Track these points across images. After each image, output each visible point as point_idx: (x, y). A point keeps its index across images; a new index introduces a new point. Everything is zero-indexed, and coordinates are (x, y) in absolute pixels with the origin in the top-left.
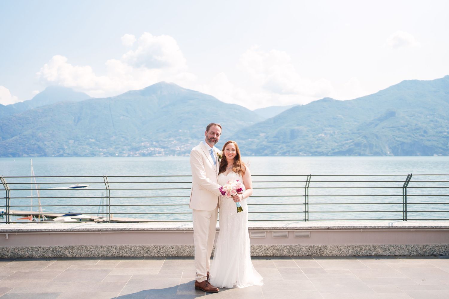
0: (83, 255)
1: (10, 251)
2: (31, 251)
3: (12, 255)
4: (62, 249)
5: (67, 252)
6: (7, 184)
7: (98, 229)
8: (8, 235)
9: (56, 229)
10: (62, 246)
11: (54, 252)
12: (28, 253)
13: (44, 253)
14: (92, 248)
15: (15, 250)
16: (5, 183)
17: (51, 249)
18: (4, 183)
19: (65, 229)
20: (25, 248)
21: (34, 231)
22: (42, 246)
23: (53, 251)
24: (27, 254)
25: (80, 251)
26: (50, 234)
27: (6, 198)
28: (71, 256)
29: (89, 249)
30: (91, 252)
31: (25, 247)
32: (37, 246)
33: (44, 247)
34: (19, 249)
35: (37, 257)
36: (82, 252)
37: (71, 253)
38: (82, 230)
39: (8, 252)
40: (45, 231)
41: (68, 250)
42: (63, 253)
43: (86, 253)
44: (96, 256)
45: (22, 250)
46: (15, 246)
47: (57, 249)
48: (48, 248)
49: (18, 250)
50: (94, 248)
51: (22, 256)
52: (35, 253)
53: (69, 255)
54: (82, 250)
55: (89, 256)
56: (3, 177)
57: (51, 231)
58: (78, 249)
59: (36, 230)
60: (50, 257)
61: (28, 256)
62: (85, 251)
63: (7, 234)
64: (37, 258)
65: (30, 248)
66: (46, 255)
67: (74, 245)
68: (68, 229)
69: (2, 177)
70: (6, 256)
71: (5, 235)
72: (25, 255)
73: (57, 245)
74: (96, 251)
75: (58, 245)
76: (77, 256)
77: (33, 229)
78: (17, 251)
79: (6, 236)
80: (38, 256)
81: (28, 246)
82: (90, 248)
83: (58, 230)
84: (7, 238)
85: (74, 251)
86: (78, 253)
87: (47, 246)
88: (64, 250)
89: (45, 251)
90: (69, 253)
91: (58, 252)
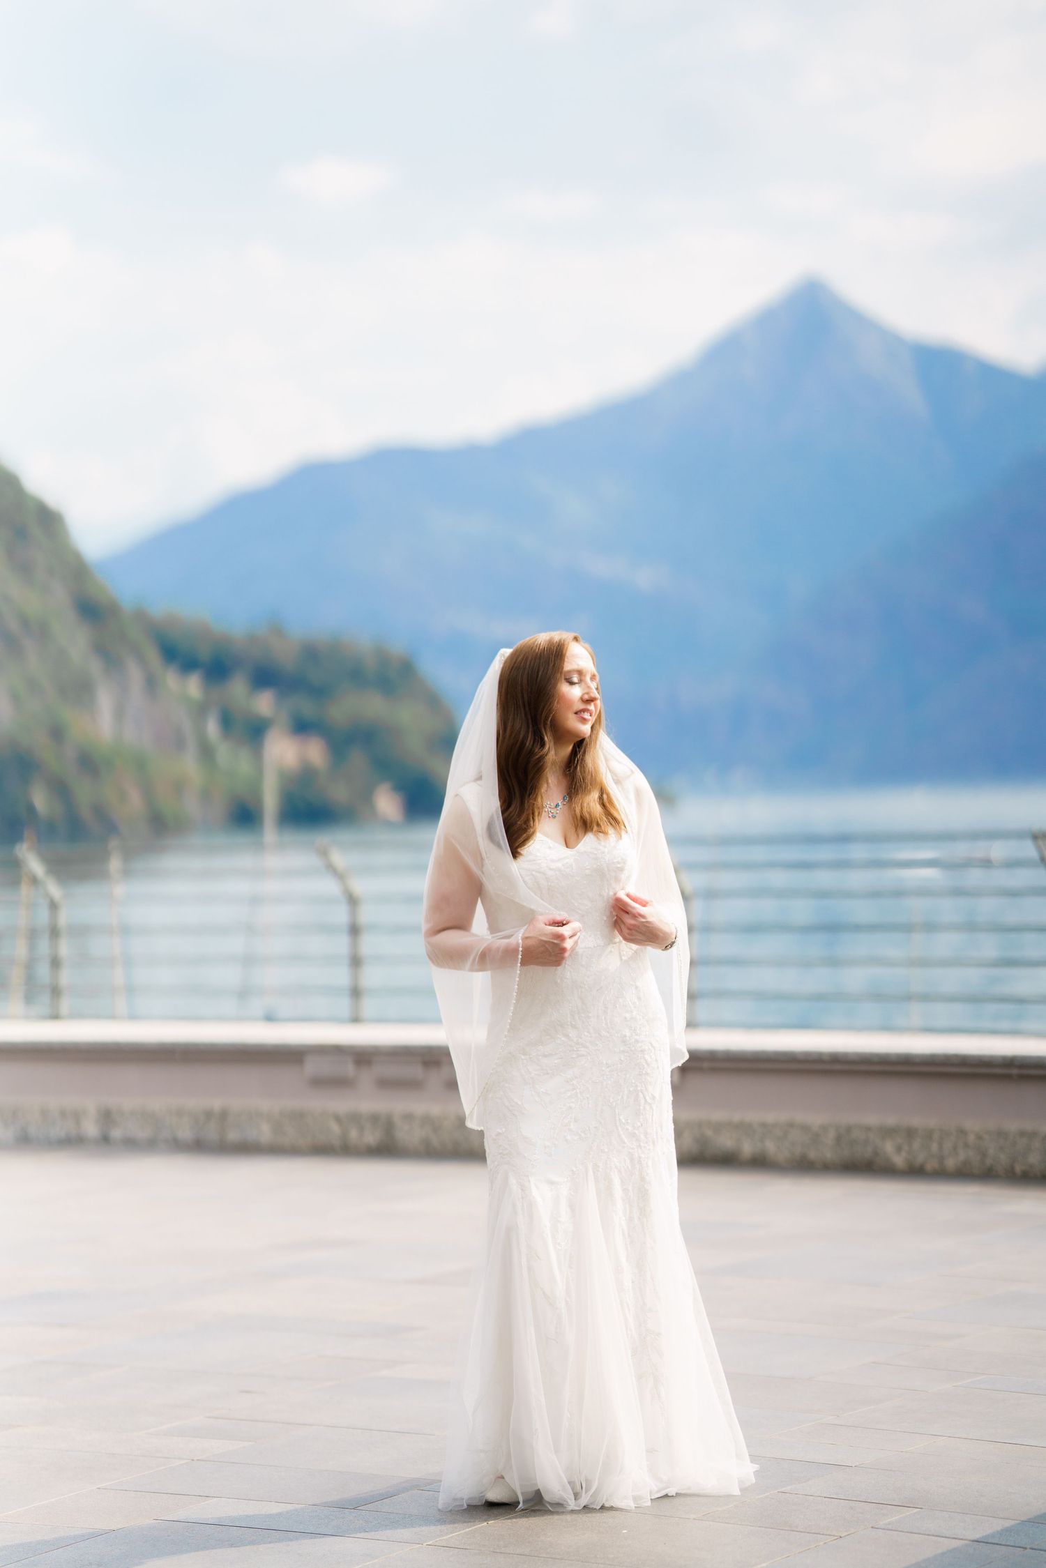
0: (951, 1163)
4: (872, 1135)
5: (889, 1147)
7: (1004, 1058)
11: (843, 1147)
14: (985, 1135)
17: (832, 1134)
22: (798, 1119)
23: (839, 1143)
25: (941, 1147)
28: (906, 1165)
29: (971, 1139)
30: (981, 1152)
32: (782, 1117)
33: (805, 1123)
34: (718, 1127)
35: (784, 1162)
36: (946, 1151)
37: (904, 1154)
41: (893, 1137)
42: (876, 1153)
43: (962, 1157)
44: (1000, 1171)
45: (727, 1132)
47: (853, 1136)
48: (816, 1128)
49: (716, 1132)
50: (992, 1139)
51: (731, 1152)
52: (774, 1146)
53: (899, 1161)
54: (945, 1145)
55: (976, 1169)
58: (930, 1137)
61: (751, 1152)
62: (959, 1149)
65: (756, 1126)
67: (915, 1122)
74: (1002, 1149)
76: (929, 1167)
82: (978, 1137)
85: (915, 1145)
86: (934, 1155)
87: (816, 1119)
88: (879, 1140)
89: (808, 1140)
90: (899, 1150)
91: (856, 1147)
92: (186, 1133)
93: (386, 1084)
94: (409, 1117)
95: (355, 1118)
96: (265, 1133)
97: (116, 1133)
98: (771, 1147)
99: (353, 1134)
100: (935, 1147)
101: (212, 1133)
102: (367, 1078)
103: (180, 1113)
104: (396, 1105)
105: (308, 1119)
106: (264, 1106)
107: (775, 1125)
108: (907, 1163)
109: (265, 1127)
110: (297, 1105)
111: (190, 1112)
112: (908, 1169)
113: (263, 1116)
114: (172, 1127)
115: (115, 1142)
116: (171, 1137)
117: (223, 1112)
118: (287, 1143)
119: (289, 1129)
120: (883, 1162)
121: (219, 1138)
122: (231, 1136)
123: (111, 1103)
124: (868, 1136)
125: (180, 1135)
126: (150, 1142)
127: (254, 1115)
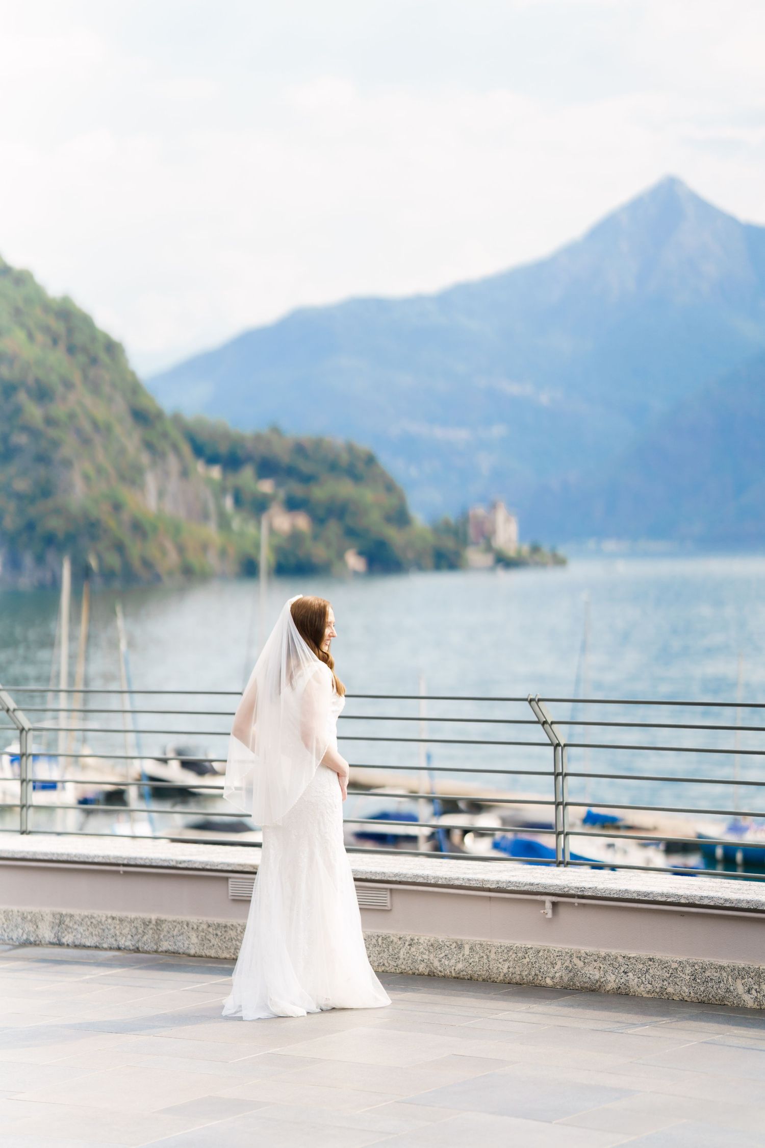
1: (559, 963)
2: (623, 969)
3: (566, 979)
4: (725, 974)
5: (740, 989)
6: (554, 726)
8: (554, 904)
9: (701, 898)
10: (724, 962)
11: (698, 983)
12: (613, 977)
13: (666, 983)
15: (576, 960)
16: (545, 723)
17: (688, 970)
18: (545, 720)
19: (731, 901)
20: (604, 958)
21: (630, 896)
22: (658, 956)
23: (694, 979)
24: (612, 981)
26: (682, 914)
27: (556, 775)
28: (755, 1006)
31: (603, 954)
32: (644, 954)
33: (665, 959)
34: (585, 959)
35: (647, 996)
37: (753, 992)
39: (553, 964)
40: (663, 899)
41: (743, 978)
42: (728, 990)
45: (595, 964)
46: (574, 947)
47: (708, 974)
48: (675, 965)
49: (584, 963)
51: (597, 985)
52: (636, 980)
53: (749, 1001)
56: (539, 700)
57: (683, 901)
60: (686, 998)
61: (615, 986)
63: (548, 899)
64: (642, 996)
65: (620, 959)
66: (670, 990)
68: (739, 901)
69: (531, 701)
70: (549, 981)
71: (543, 902)
72: (607, 982)
73: (707, 960)
75: (712, 960)
77: (626, 891)
78: (580, 964)
79: (545, 909)
80: (648, 992)
81: (614, 952)
83: (706, 902)
84: (550, 915)
87: (673, 957)
88: (730, 979)
89: (668, 975)
90: (749, 991)
91: (710, 984)
92: (126, 942)
96: (193, 944)
97: (68, 939)
98: (633, 980)
101: (148, 940)
103: (121, 920)
105: (233, 934)
106: (194, 919)
107: (637, 959)
108: (756, 1003)
109: (194, 939)
110: (222, 921)
111: (132, 921)
112: (758, 1007)
113: (193, 928)
114: (116, 935)
115: (68, 945)
116: (115, 945)
117: (159, 922)
118: (212, 953)
119: (215, 941)
120: (735, 1002)
121: (155, 947)
122: (165, 946)
123: (64, 913)
124: (721, 974)
125: (123, 942)
126: (96, 947)
127: (185, 926)
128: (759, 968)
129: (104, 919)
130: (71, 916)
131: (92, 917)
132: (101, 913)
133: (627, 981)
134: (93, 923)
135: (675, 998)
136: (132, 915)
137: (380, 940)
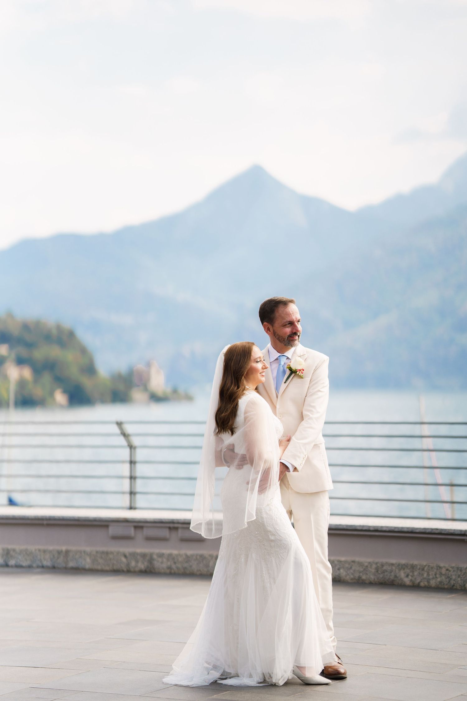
0: (433, 583)
4: (394, 568)
5: (402, 575)
7: (461, 531)
10: (394, 561)
11: (379, 573)
13: (361, 574)
14: (451, 569)
17: (374, 566)
22: (357, 559)
23: (377, 571)
25: (428, 575)
28: (411, 584)
29: (444, 571)
30: (448, 577)
32: (349, 559)
33: (360, 561)
35: (349, 581)
36: (431, 577)
37: (410, 577)
38: (429, 531)
41: (404, 569)
42: (396, 576)
43: (439, 580)
44: (458, 588)
47: (385, 568)
48: (366, 564)
50: (454, 571)
52: (345, 573)
53: (407, 581)
54: (430, 573)
55: (446, 587)
57: (371, 529)
58: (423, 569)
59: (345, 527)
62: (438, 576)
66: (364, 577)
67: (416, 562)
68: (402, 528)
73: (384, 560)
74: (459, 576)
75: (387, 560)
76: (422, 584)
77: (340, 525)
80: (352, 579)
82: (447, 570)
83: (384, 529)
85: (416, 573)
86: (425, 579)
87: (365, 560)
88: (397, 571)
89: (362, 570)
90: (407, 576)
91: (386, 574)
92: (47, 563)
93: (149, 539)
94: (161, 555)
95: (133, 555)
96: (87, 563)
97: (12, 562)
99: (133, 564)
100: (425, 575)
101: (60, 562)
102: (140, 535)
103: (45, 551)
104: (155, 549)
105: (111, 556)
106: (88, 549)
107: (346, 562)
108: (411, 583)
109: (88, 560)
110: (105, 549)
111: (50, 552)
112: (412, 585)
113: (87, 554)
114: (41, 559)
115: (12, 567)
116: (40, 565)
117: (67, 552)
118: (99, 567)
119: (101, 561)
120: (400, 583)
121: (64, 565)
122: (71, 564)
123: (10, 547)
124: (392, 568)
125: (45, 563)
126: (30, 567)
127: (83, 554)
128: (413, 564)
129: (34, 550)
130: (14, 550)
131: (26, 550)
132: (32, 548)
133: (340, 574)
134: (27, 553)
135: (367, 582)
136: (51, 548)
137: (198, 557)
